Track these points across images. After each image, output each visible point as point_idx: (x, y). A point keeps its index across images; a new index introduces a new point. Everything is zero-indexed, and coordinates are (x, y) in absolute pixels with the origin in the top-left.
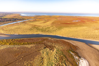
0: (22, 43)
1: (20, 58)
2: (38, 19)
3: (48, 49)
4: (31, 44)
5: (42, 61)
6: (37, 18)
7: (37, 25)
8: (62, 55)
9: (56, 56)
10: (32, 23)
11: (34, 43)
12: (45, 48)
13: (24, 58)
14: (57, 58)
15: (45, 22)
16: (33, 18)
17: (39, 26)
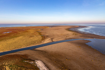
8: (19, 68)
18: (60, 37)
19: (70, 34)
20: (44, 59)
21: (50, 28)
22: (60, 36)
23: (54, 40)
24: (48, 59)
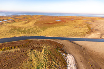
0: (3, 49)
1: (5, 66)
2: (18, 20)
3: (36, 51)
4: (15, 48)
5: (31, 63)
6: (16, 19)
7: (18, 26)
8: (51, 55)
9: (45, 57)
10: (10, 25)
11: (18, 47)
12: (32, 50)
13: (9, 64)
14: (47, 58)
15: (27, 23)
16: (10, 18)
17: (20, 27)
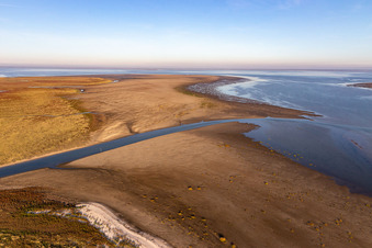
8: (15, 238)
18: (158, 117)
19: (193, 105)
20: (112, 197)
21: (116, 83)
22: (157, 114)
23: (136, 129)
24: (125, 195)
